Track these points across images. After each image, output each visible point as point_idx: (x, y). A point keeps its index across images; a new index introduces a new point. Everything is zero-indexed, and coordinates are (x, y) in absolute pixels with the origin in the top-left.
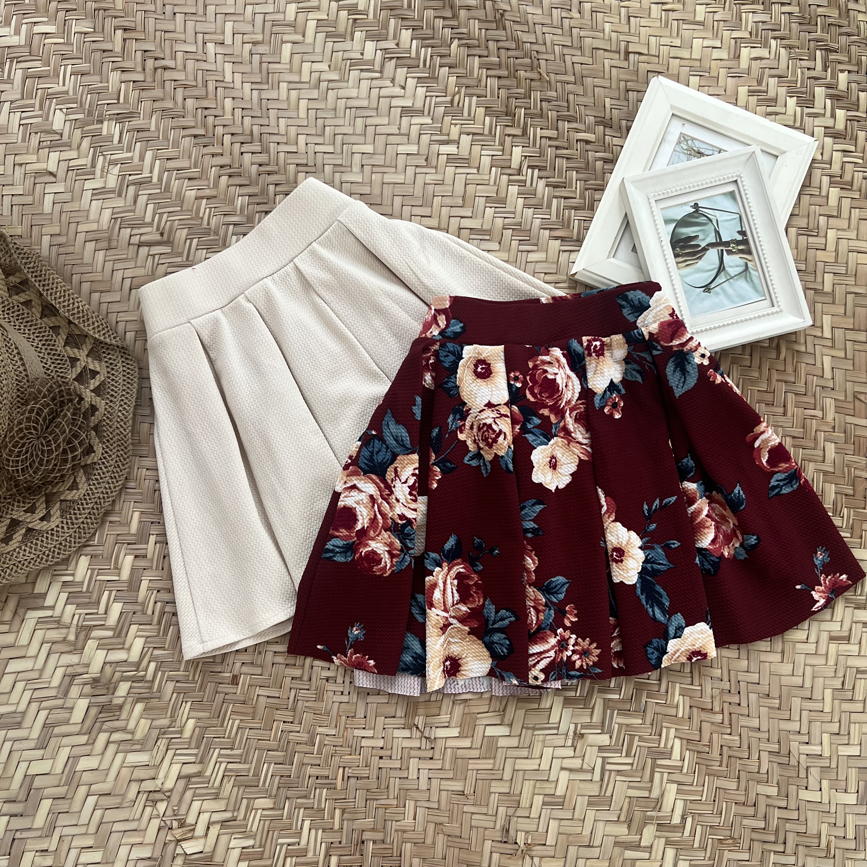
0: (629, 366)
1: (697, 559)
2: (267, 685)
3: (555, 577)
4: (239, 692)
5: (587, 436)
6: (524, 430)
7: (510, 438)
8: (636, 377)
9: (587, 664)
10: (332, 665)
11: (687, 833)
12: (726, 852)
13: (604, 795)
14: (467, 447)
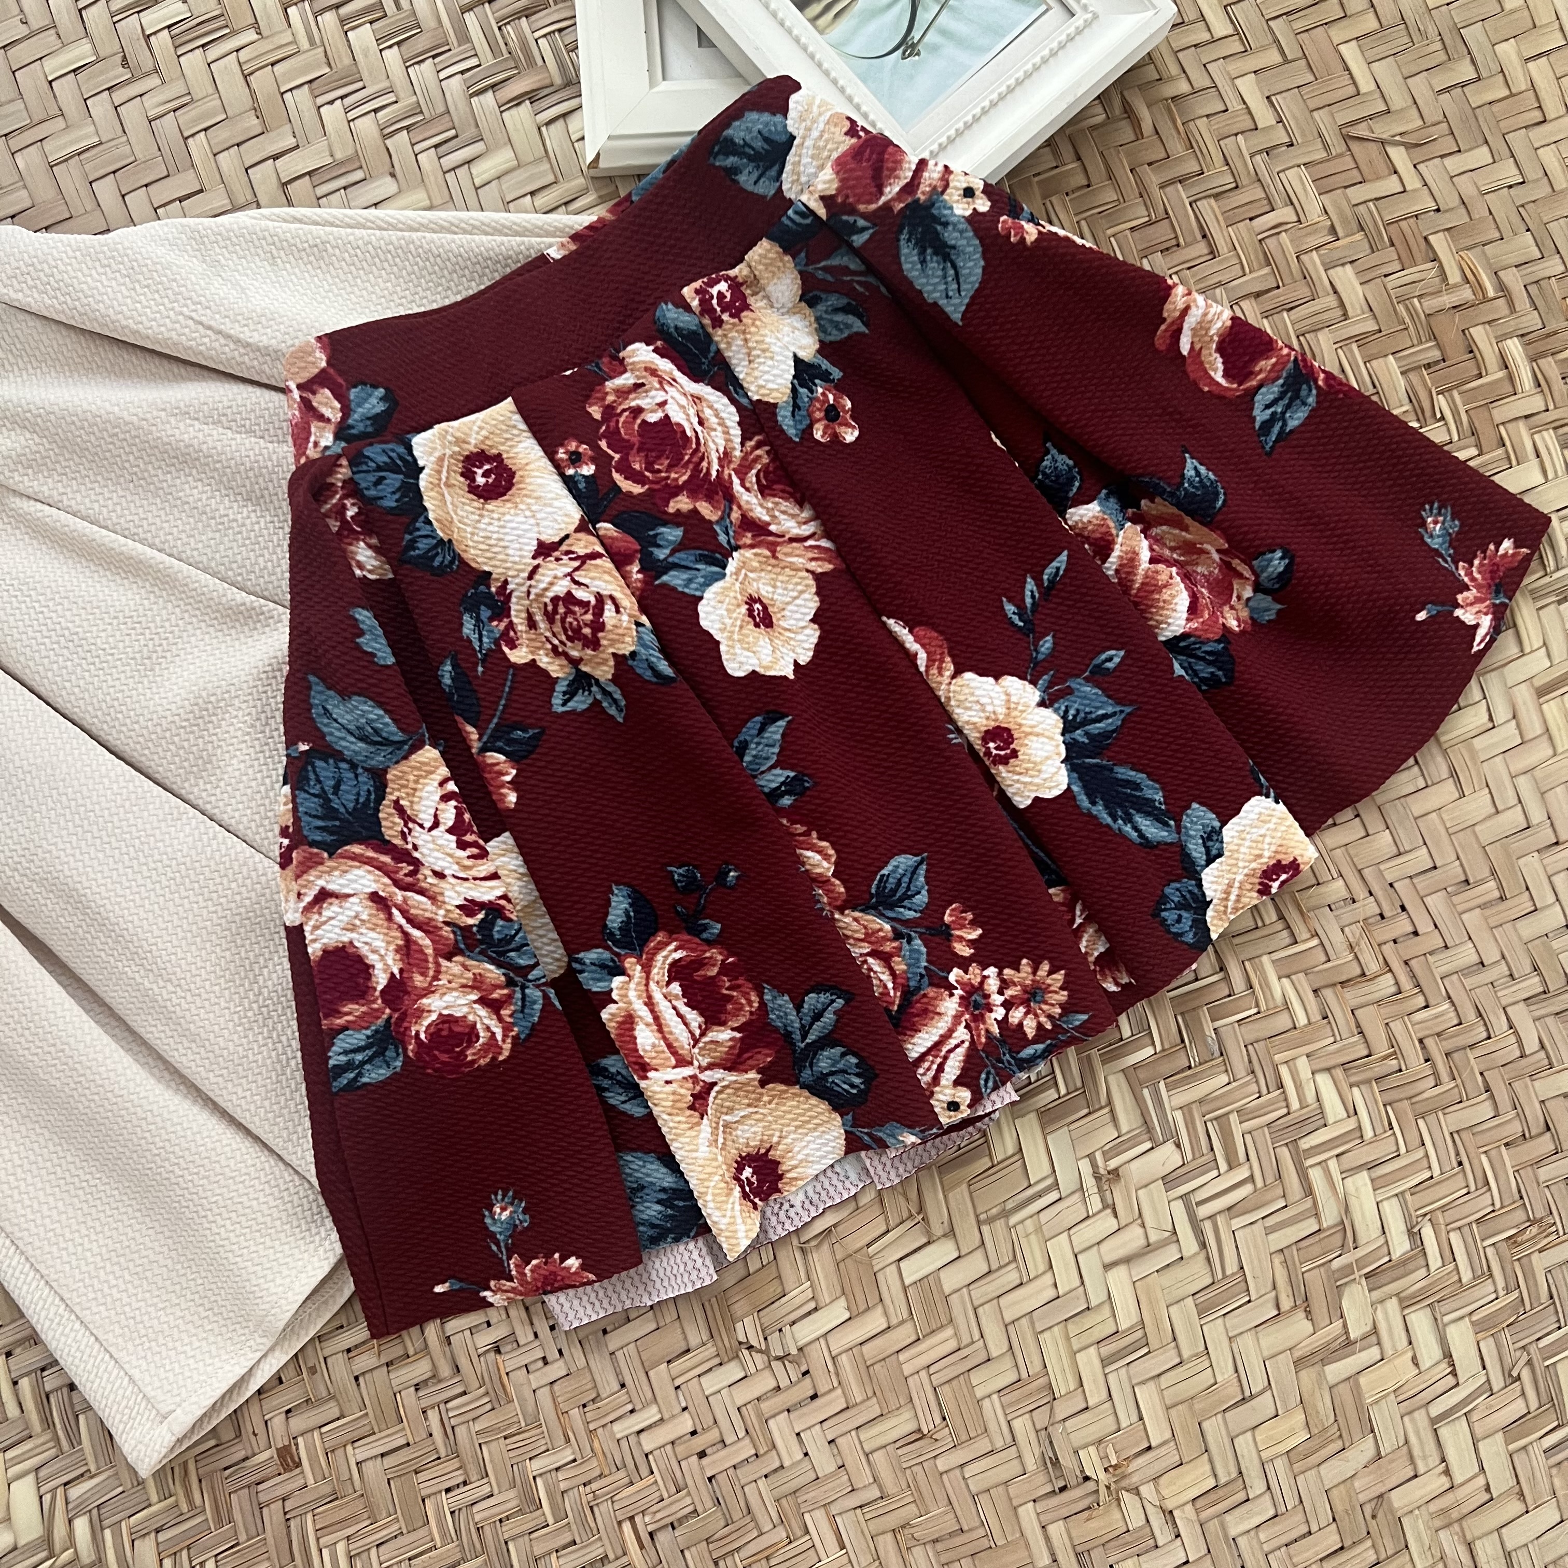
0: (821, 307)
1: (1176, 666)
2: (366, 1430)
3: (886, 863)
4: (311, 1480)
5: (805, 514)
6: (653, 569)
7: (628, 602)
8: (848, 326)
9: (1050, 1017)
10: (490, 1311)
11: (1435, 1261)
12: (1535, 1257)
13: (1225, 1277)
14: (545, 673)
